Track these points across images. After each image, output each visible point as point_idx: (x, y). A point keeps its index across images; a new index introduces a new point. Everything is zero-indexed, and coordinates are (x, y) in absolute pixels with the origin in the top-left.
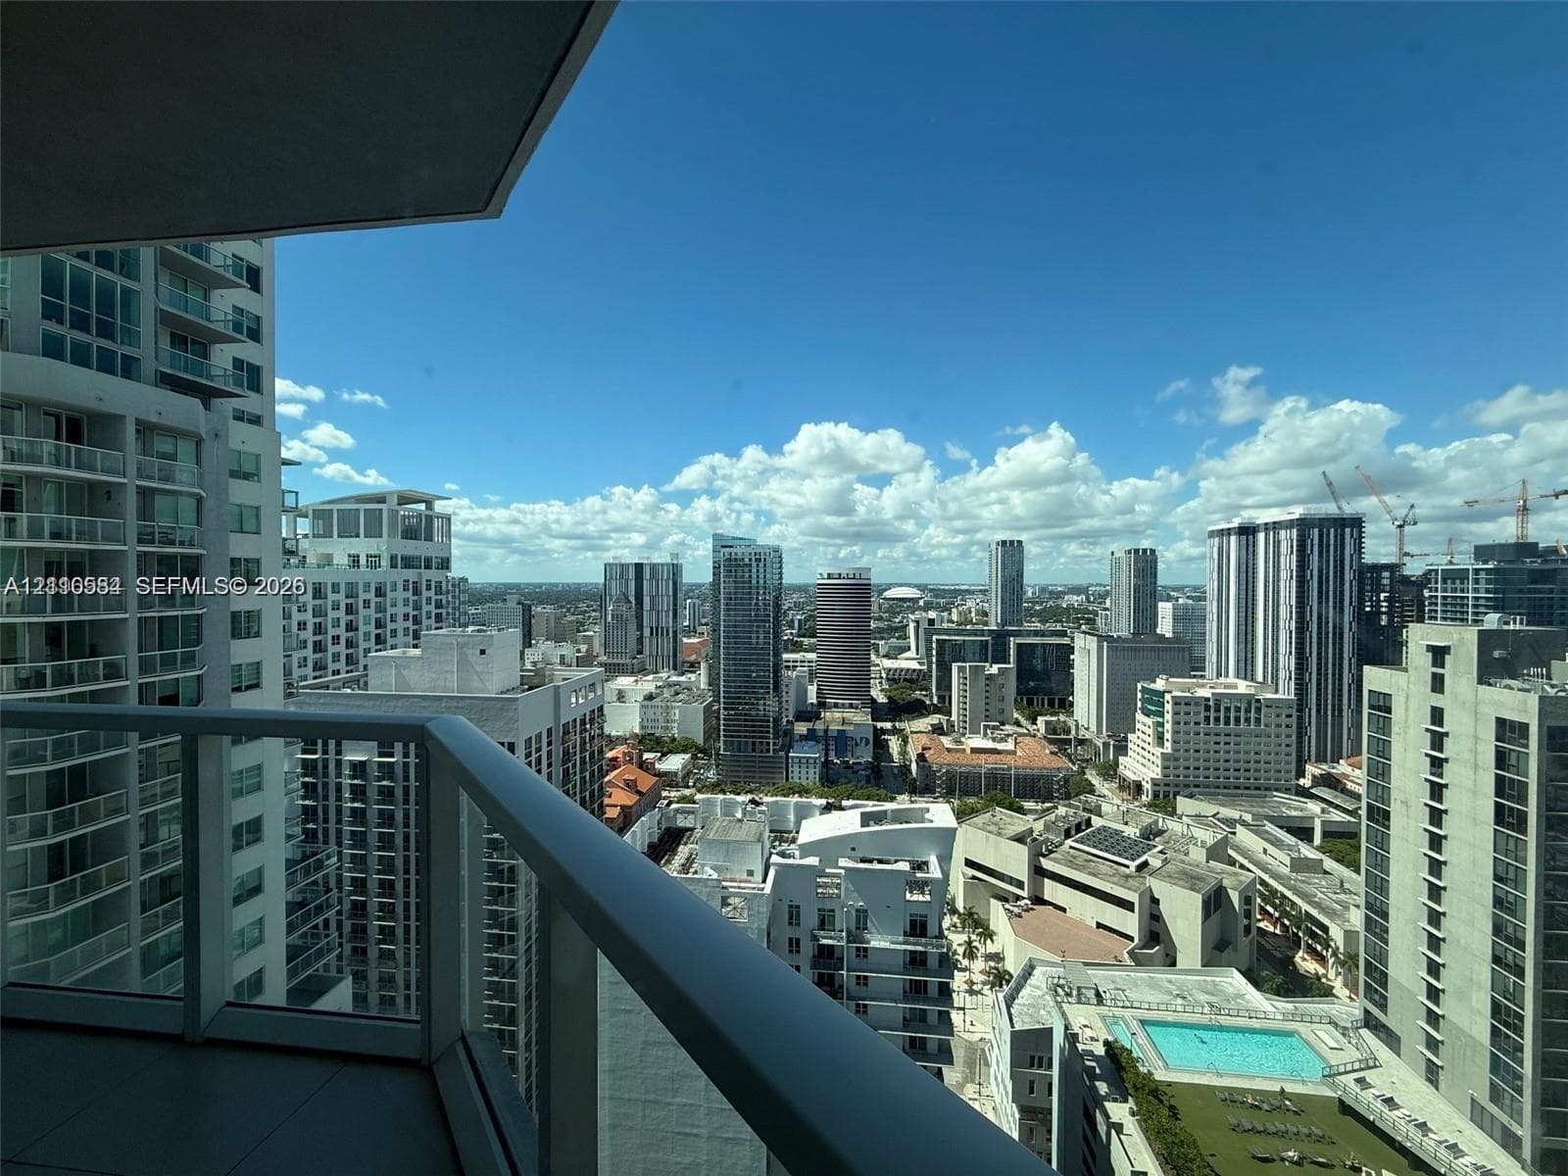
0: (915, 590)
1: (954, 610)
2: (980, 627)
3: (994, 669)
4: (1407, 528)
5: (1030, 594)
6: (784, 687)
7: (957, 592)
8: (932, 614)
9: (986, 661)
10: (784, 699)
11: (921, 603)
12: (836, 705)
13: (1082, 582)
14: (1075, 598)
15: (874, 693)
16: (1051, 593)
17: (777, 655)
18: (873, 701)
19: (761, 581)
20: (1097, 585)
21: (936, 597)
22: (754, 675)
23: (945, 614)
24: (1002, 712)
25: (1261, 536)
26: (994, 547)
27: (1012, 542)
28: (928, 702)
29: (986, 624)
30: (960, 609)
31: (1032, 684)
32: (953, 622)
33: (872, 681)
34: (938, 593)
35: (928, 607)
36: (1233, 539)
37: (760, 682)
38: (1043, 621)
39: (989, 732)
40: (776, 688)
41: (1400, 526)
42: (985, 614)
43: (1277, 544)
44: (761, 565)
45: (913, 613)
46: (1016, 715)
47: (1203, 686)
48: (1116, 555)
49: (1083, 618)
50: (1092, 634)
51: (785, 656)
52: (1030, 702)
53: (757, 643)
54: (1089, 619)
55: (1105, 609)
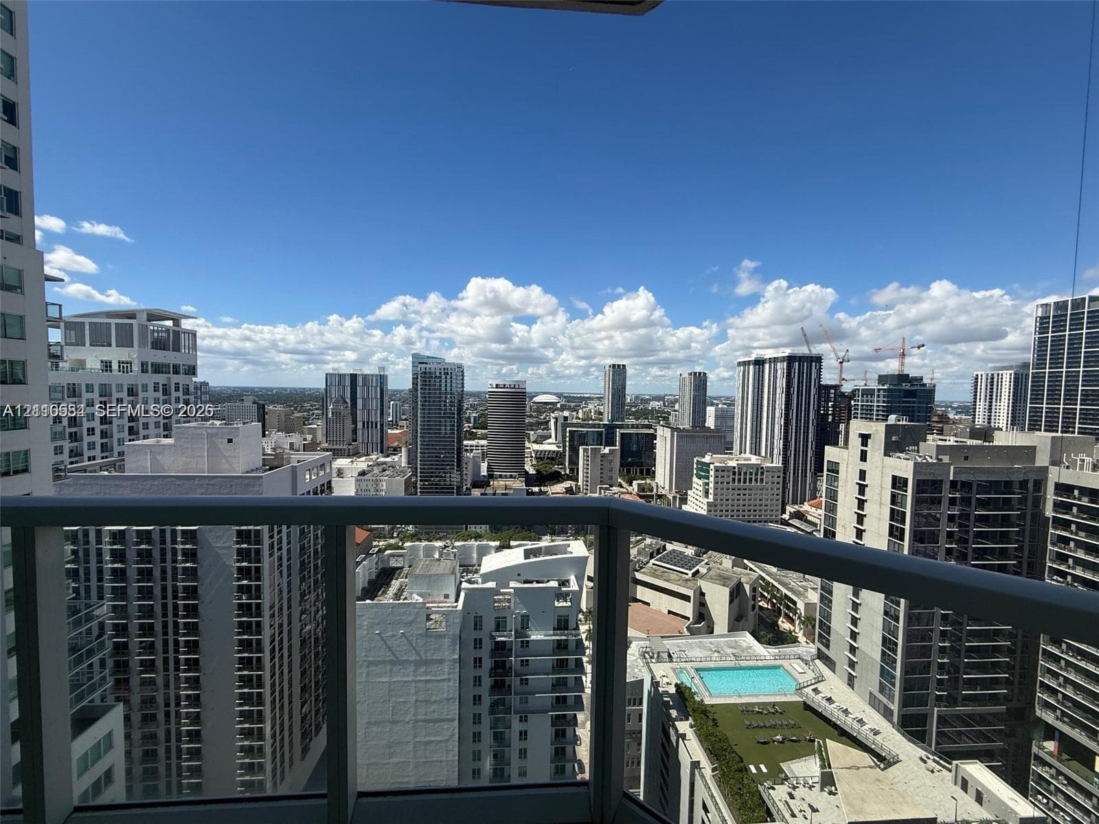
0: (554, 397)
1: (580, 411)
2: (597, 422)
3: (607, 450)
4: (844, 364)
5: (629, 400)
6: (464, 466)
7: (582, 399)
8: (566, 413)
9: (601, 445)
10: (464, 473)
11: (559, 406)
12: (501, 476)
13: (662, 393)
14: (657, 403)
15: (527, 467)
16: (642, 400)
17: (460, 441)
18: (527, 473)
19: (449, 389)
20: (670, 395)
21: (568, 402)
22: (442, 456)
23: (574, 413)
24: (611, 478)
25: (767, 366)
26: (607, 368)
27: (619, 366)
28: (563, 473)
29: (601, 420)
30: (584, 410)
31: (630, 460)
32: (579, 419)
33: (526, 459)
34: (569, 399)
35: (563, 408)
36: (751, 367)
37: (448, 461)
38: (637, 419)
39: (602, 491)
40: (459, 465)
41: (841, 363)
42: (601, 413)
43: (775, 371)
44: (449, 377)
45: (553, 412)
46: (619, 480)
47: (732, 459)
48: (683, 376)
49: (661, 417)
50: (668, 427)
51: (465, 442)
52: (628, 471)
53: (446, 433)
54: (665, 417)
55: (675, 411)
